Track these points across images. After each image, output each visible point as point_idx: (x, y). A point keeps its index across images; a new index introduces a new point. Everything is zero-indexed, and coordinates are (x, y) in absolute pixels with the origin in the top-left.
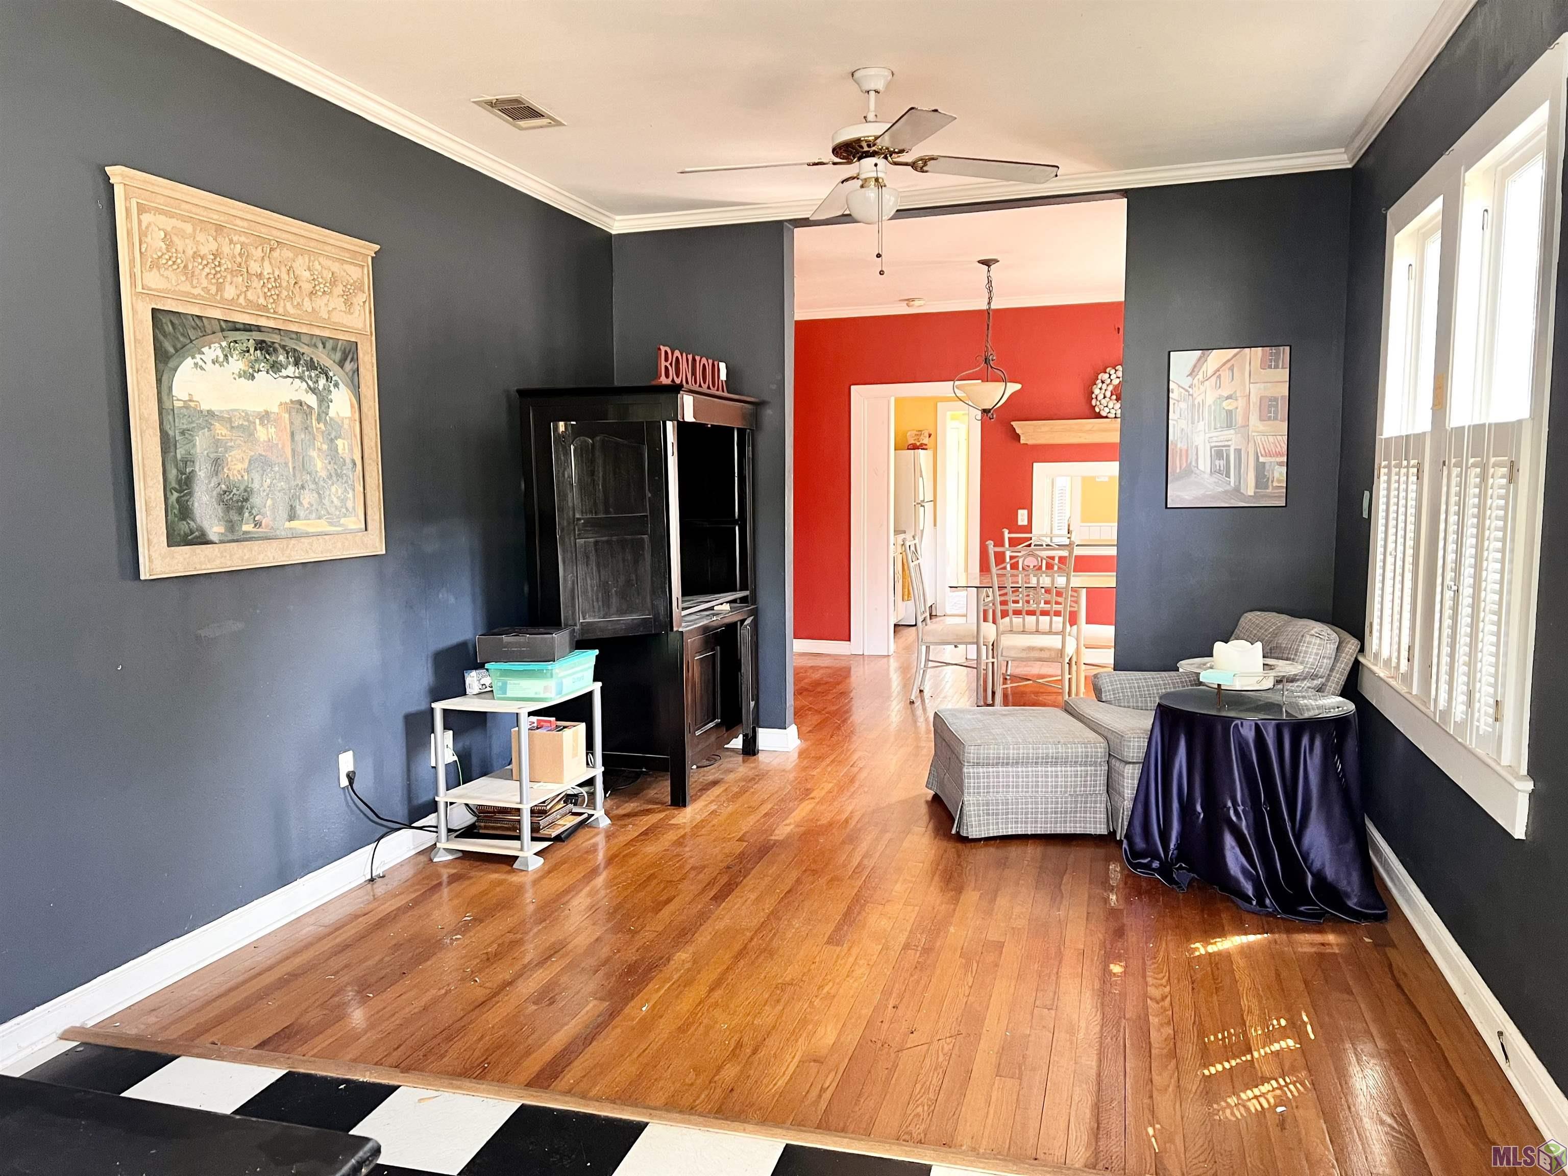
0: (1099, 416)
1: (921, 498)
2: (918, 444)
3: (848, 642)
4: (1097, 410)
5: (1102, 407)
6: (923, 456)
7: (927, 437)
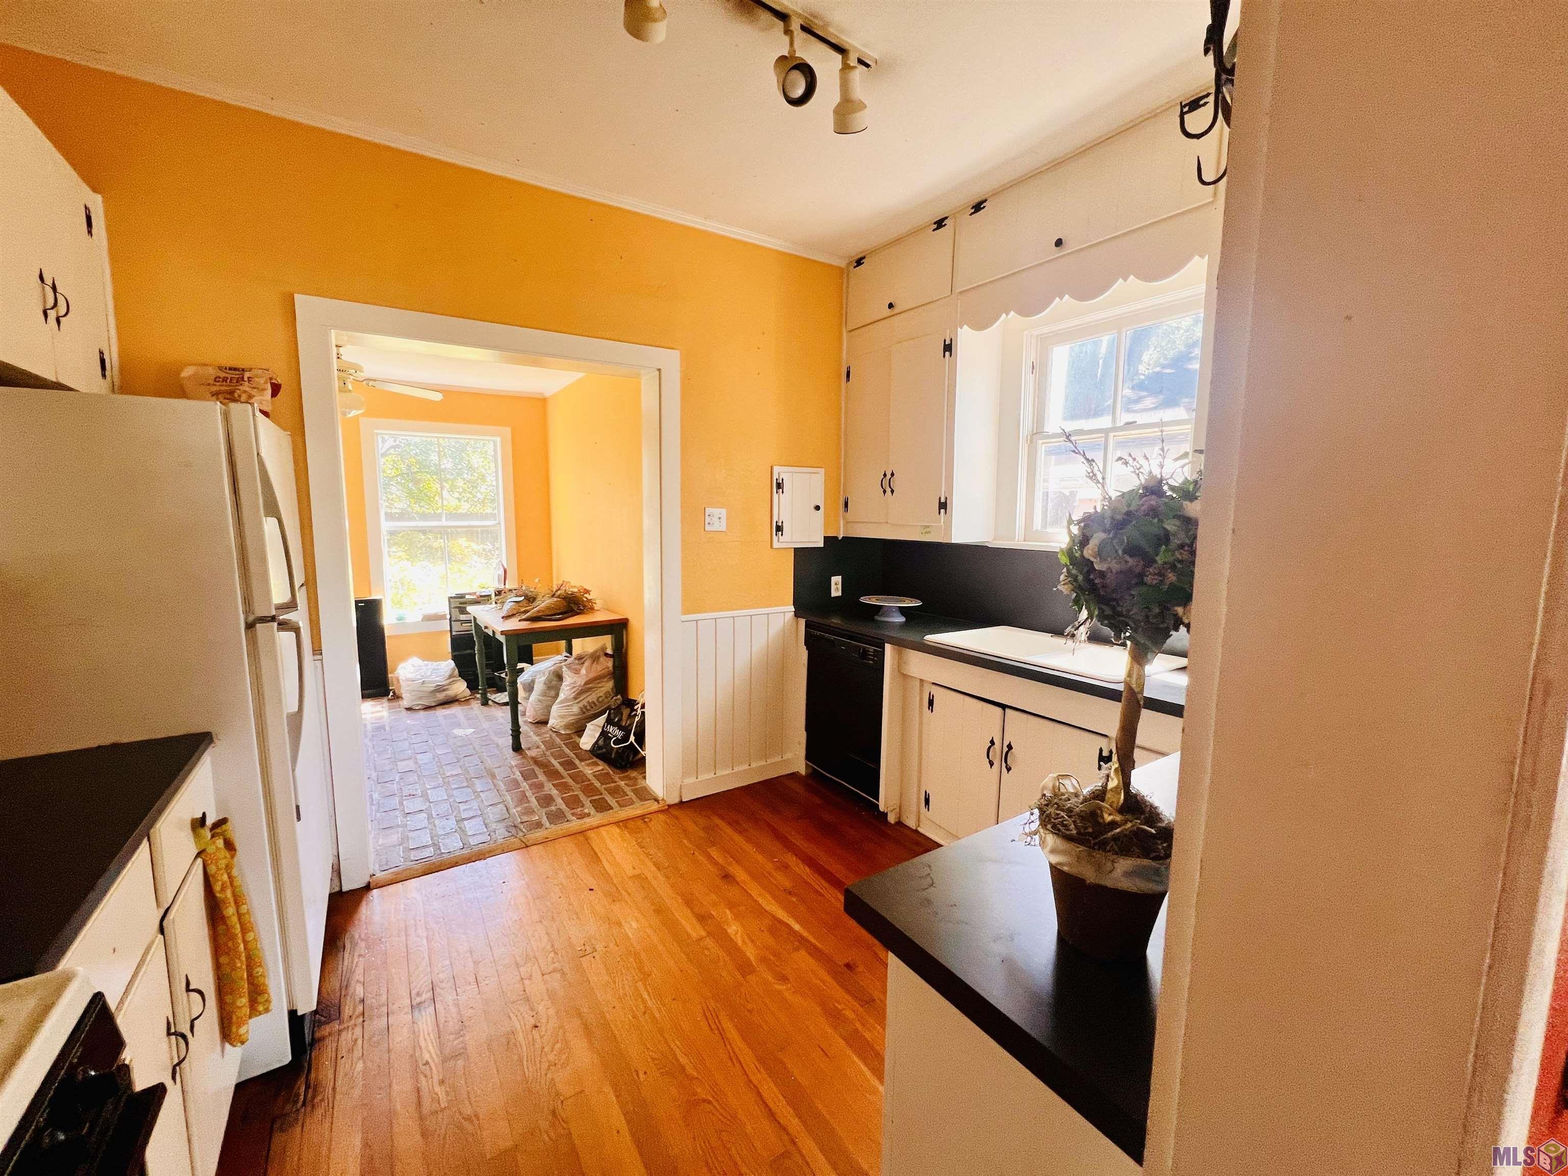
7: (264, 390)
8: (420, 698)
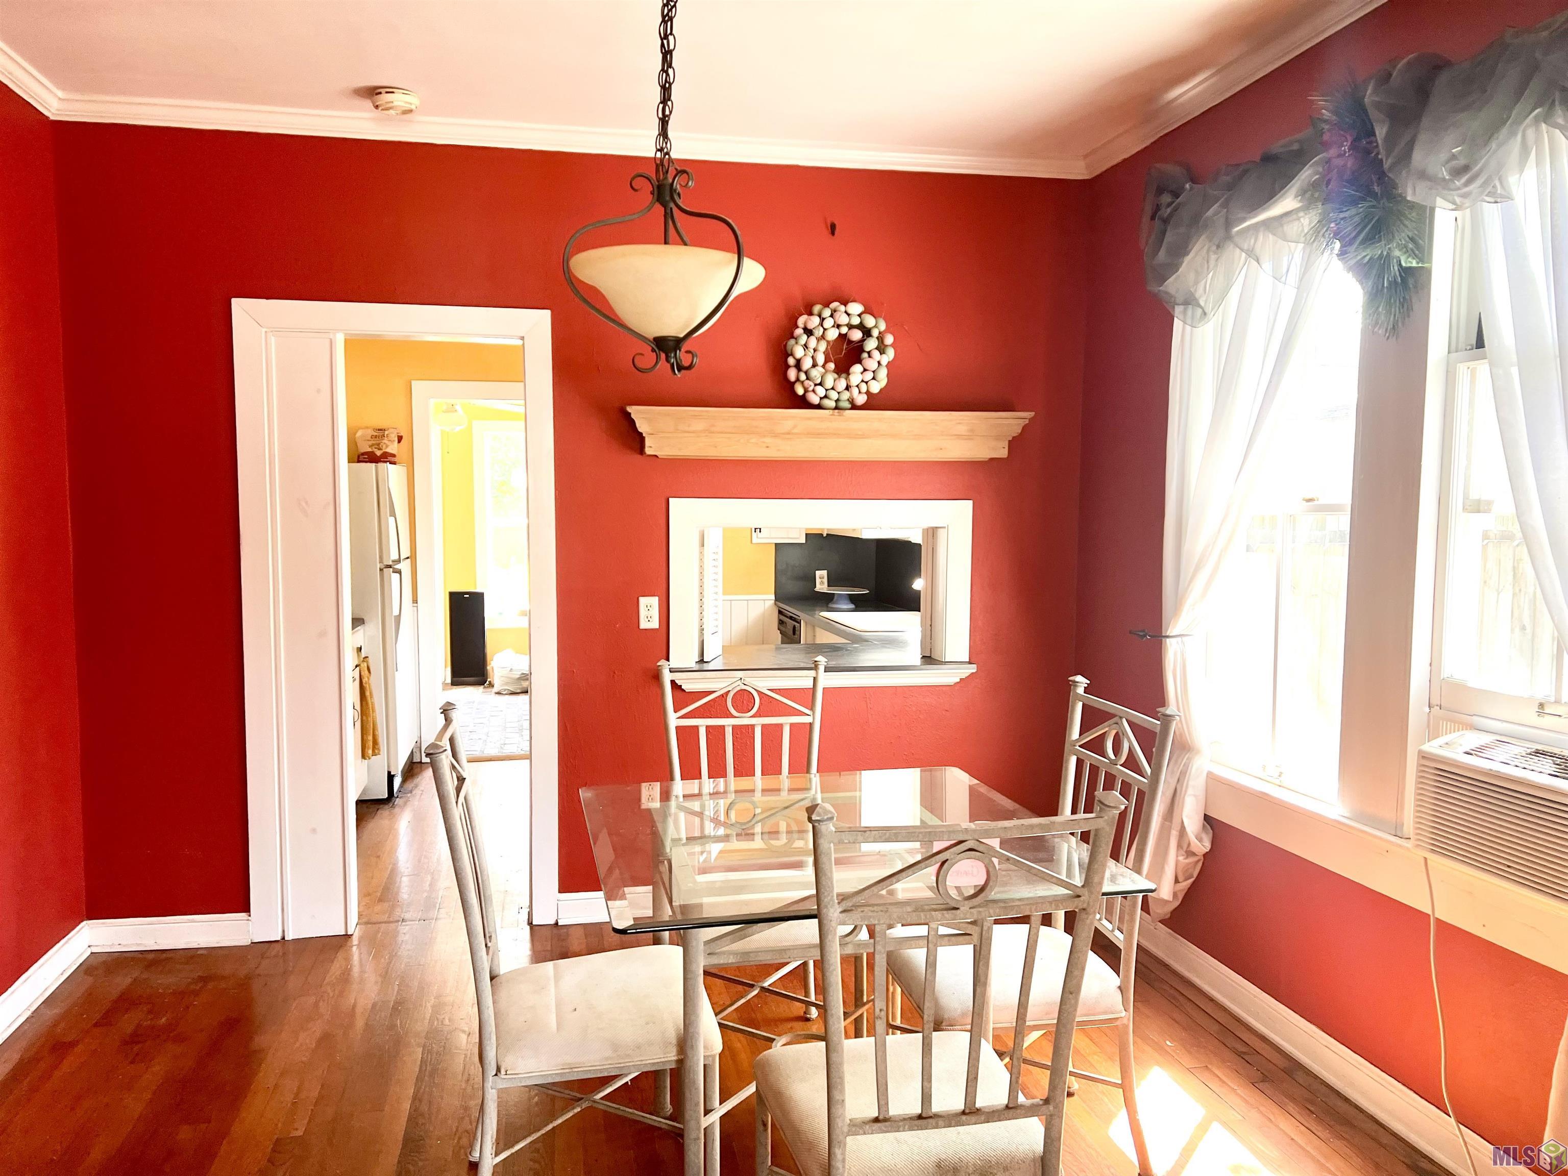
0: (802, 403)
1: (394, 556)
2: (378, 453)
3: (243, 915)
4: (800, 391)
5: (810, 385)
6: (394, 474)
7: (394, 441)
8: (507, 684)
